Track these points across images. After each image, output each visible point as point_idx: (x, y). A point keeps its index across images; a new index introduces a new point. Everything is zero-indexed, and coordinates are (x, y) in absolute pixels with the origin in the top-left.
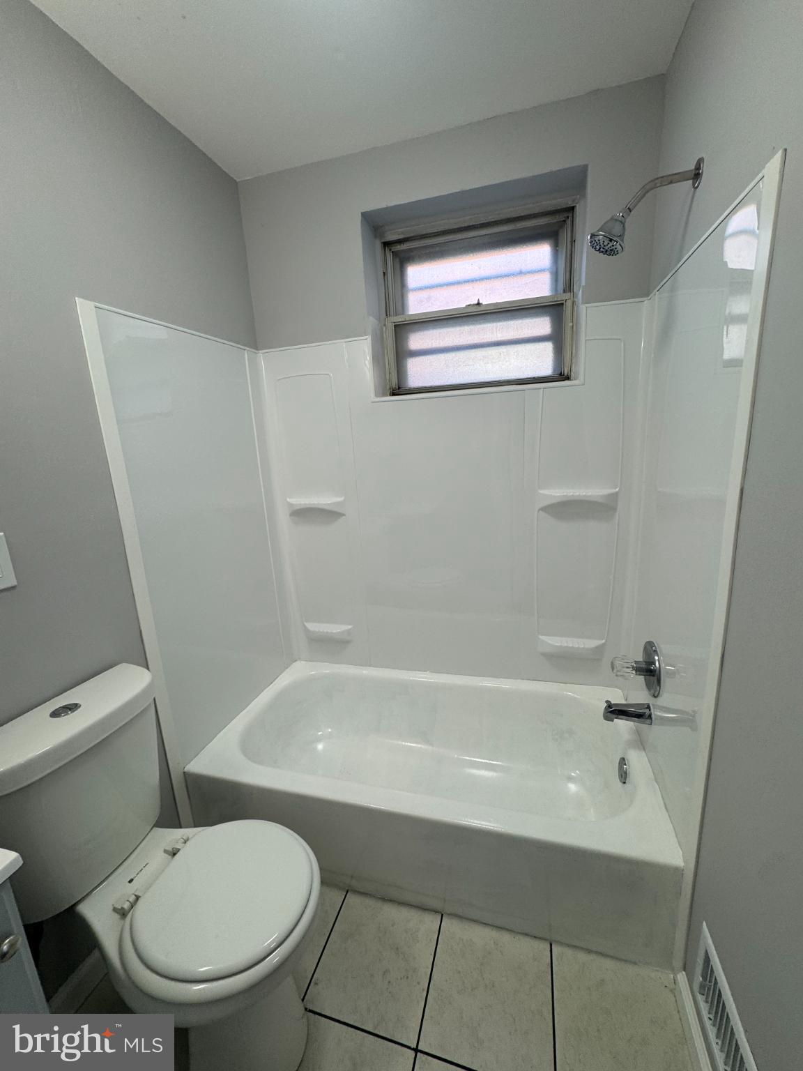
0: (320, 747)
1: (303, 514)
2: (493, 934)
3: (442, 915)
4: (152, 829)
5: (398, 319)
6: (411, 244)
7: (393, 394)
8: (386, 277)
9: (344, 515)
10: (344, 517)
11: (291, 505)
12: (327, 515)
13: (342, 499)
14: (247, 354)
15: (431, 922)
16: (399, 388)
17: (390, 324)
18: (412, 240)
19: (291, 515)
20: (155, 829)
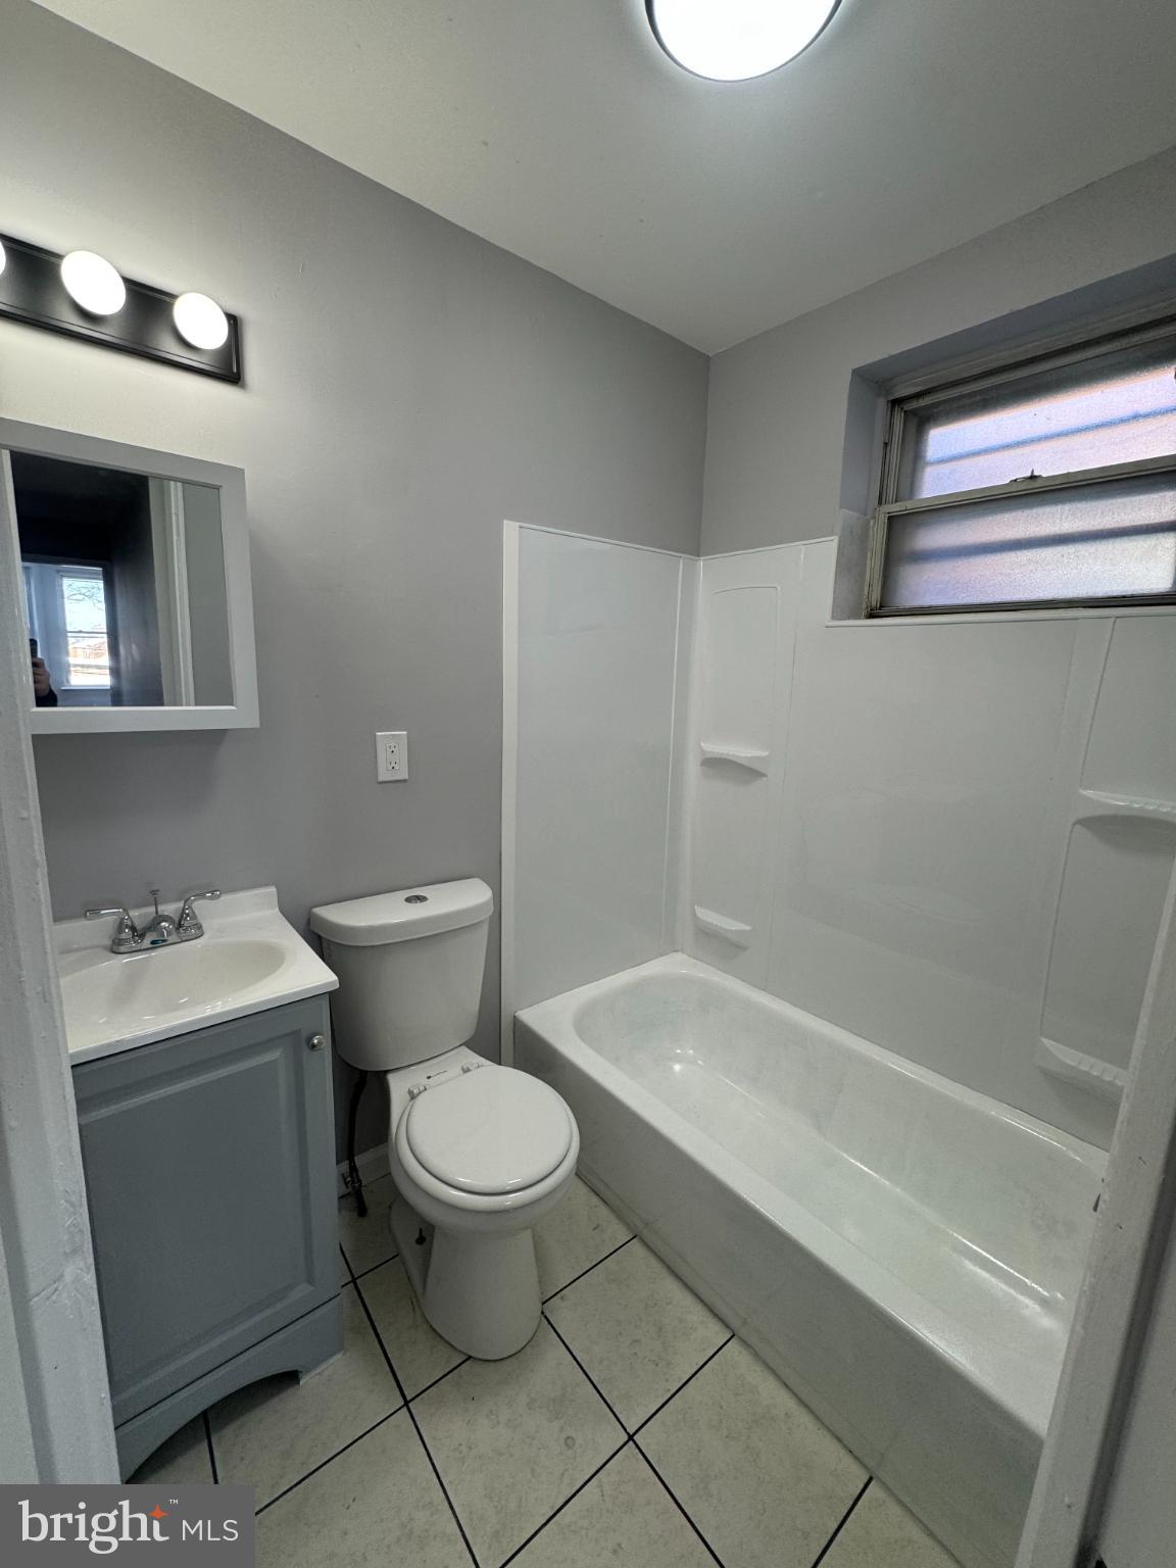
0: (677, 1067)
1: (716, 765)
2: (790, 1403)
3: (732, 1337)
4: (461, 1045)
5: (895, 508)
6: (934, 397)
7: (871, 616)
8: (889, 448)
9: (762, 775)
10: (764, 779)
11: (703, 752)
12: (746, 773)
13: (765, 754)
14: (682, 562)
15: (716, 1335)
16: (881, 606)
17: (882, 516)
18: (938, 391)
19: (702, 765)
20: (463, 1047)
